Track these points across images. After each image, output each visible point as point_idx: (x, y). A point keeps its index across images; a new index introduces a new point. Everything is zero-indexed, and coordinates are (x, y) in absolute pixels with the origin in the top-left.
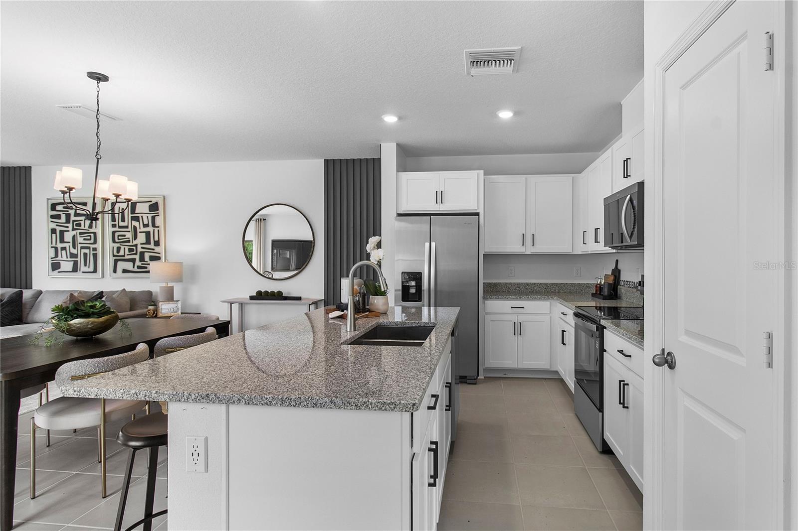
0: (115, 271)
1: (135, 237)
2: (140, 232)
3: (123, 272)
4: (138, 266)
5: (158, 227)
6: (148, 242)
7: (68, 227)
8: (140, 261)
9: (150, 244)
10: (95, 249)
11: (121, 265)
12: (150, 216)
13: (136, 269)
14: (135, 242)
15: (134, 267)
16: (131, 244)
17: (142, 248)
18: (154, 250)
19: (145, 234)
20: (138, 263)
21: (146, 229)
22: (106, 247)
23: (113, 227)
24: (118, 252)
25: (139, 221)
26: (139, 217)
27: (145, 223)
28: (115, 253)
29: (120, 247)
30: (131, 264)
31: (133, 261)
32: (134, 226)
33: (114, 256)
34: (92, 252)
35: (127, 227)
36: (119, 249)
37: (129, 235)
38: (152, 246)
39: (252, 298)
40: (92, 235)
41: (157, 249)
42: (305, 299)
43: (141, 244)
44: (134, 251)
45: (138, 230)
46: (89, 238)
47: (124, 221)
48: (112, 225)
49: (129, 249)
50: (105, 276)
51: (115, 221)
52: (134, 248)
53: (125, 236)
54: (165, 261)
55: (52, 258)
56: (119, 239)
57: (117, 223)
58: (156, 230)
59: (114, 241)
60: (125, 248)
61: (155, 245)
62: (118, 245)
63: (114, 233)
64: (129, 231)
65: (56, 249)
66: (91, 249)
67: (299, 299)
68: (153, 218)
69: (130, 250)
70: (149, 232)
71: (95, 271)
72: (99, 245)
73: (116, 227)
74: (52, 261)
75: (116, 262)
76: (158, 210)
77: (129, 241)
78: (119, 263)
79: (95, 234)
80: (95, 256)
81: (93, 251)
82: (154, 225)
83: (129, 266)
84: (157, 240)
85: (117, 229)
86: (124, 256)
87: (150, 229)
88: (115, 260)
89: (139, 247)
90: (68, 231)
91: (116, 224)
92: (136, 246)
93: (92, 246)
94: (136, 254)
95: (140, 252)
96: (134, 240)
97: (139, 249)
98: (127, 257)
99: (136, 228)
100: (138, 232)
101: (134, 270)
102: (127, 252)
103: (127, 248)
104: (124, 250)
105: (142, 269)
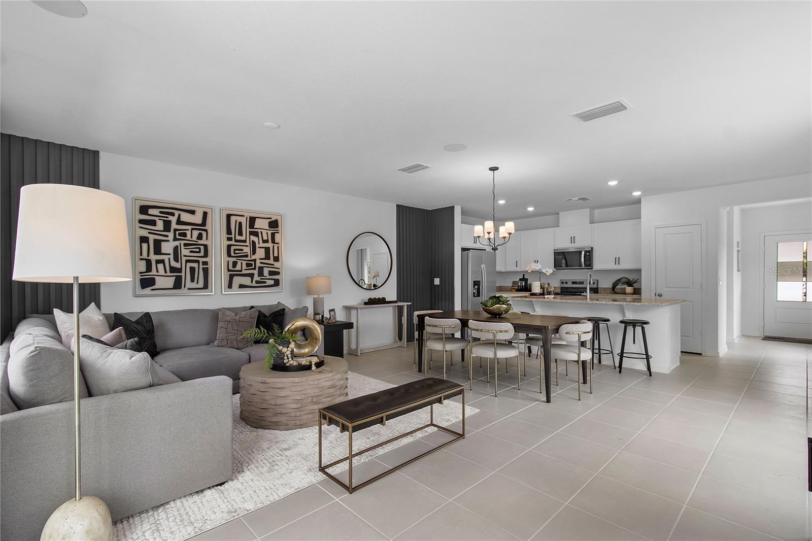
0: (230, 285)
1: (254, 252)
2: (259, 247)
3: (239, 287)
4: (256, 281)
5: (278, 244)
6: (267, 257)
7: (167, 236)
8: (259, 276)
9: (269, 259)
10: (205, 263)
11: (237, 281)
12: (269, 233)
13: (254, 284)
14: (253, 257)
15: (252, 282)
16: (249, 258)
17: (261, 263)
18: (273, 265)
19: (264, 249)
20: (256, 278)
21: (266, 245)
23: (228, 240)
24: (234, 266)
25: (258, 237)
27: (264, 239)
28: (231, 268)
29: (236, 262)
30: (249, 279)
31: (252, 276)
32: (252, 241)
33: (229, 270)
34: (201, 267)
35: (245, 241)
36: (235, 264)
37: (247, 250)
38: (271, 261)
39: (366, 304)
40: (202, 247)
41: (276, 265)
43: (260, 259)
44: (252, 266)
45: (257, 245)
46: (198, 250)
47: (242, 235)
48: (228, 238)
50: (217, 292)
51: (231, 234)
52: (253, 263)
53: (242, 250)
55: (140, 273)
56: (235, 253)
57: (233, 236)
58: (276, 246)
59: (229, 256)
60: (242, 263)
61: (274, 261)
62: (234, 259)
63: (229, 246)
64: (248, 246)
65: (149, 263)
66: (201, 263)
68: (273, 235)
69: (248, 265)
70: (269, 248)
71: (205, 287)
72: (211, 259)
73: (232, 240)
74: (141, 276)
76: (277, 227)
77: (247, 256)
78: (235, 278)
79: (205, 246)
80: (206, 270)
81: (203, 265)
82: (273, 241)
83: (247, 281)
85: (233, 243)
86: (241, 271)
87: (270, 245)
88: (230, 275)
89: (258, 262)
90: (168, 240)
91: (232, 238)
92: (255, 260)
93: (202, 259)
94: (255, 269)
95: (259, 267)
96: (253, 255)
97: (258, 264)
98: (244, 272)
99: (255, 243)
100: (257, 247)
101: (252, 285)
102: (244, 267)
103: (244, 263)
104: (241, 265)
105: (261, 284)
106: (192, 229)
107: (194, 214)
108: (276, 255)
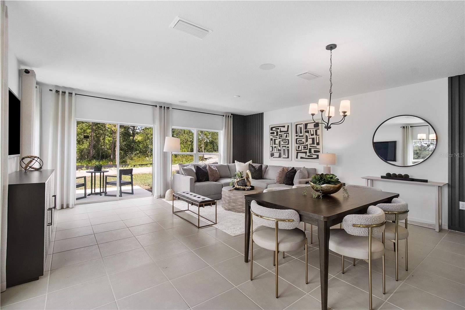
0: (297, 158)
2: (309, 138)
3: (301, 158)
4: (308, 156)
5: (319, 135)
6: (313, 143)
7: (277, 137)
8: (309, 153)
9: (314, 144)
10: (288, 147)
11: (300, 155)
12: (314, 130)
13: (307, 157)
14: (307, 144)
15: (306, 156)
16: (304, 144)
17: (310, 146)
18: (316, 147)
19: (311, 139)
20: (308, 154)
21: (312, 137)
22: (293, 146)
23: (296, 136)
24: (299, 148)
25: (309, 133)
26: (309, 131)
27: (312, 134)
28: (297, 149)
29: (299, 146)
31: (306, 153)
33: (297, 150)
34: (287, 149)
35: (303, 136)
36: (299, 147)
37: (304, 140)
38: (315, 145)
39: (383, 177)
40: (287, 140)
41: (318, 147)
42: (431, 182)
43: (310, 144)
44: (306, 148)
46: (286, 142)
49: (304, 147)
50: (292, 160)
53: (302, 140)
54: (322, 153)
56: (299, 142)
57: (298, 134)
58: (318, 137)
59: (297, 143)
61: (317, 145)
62: (299, 145)
63: (297, 139)
64: (304, 138)
67: (426, 181)
68: (316, 131)
70: (314, 138)
71: (288, 157)
72: (290, 146)
74: (271, 152)
75: (297, 153)
76: (319, 126)
78: (299, 154)
79: (288, 140)
80: (288, 150)
82: (316, 134)
83: (303, 155)
84: (318, 142)
85: (298, 137)
86: (301, 150)
87: (314, 136)
88: (297, 152)
89: (309, 146)
90: (277, 139)
92: (307, 145)
93: (287, 146)
94: (307, 149)
95: (309, 148)
96: (306, 142)
97: (309, 147)
98: (303, 151)
99: (307, 136)
100: (308, 138)
101: (306, 157)
102: (303, 149)
103: (303, 146)
104: (301, 148)
105: (310, 157)
106: (284, 133)
107: (285, 127)
108: (318, 141)
